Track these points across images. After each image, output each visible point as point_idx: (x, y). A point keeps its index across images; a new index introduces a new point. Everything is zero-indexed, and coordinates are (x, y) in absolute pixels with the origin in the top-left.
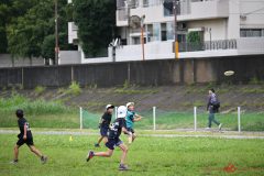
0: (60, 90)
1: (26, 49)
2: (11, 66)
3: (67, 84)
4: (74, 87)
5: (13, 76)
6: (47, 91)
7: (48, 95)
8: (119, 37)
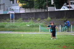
2: (36, 12)
4: (49, 18)
5: (32, 15)
6: (41, 20)
7: (41, 21)
8: (66, 2)
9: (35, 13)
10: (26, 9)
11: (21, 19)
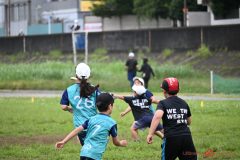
0: (189, 53)
1: (153, 10)
2: (137, 28)
3: (195, 47)
4: (204, 49)
5: (140, 39)
6: (174, 54)
7: (176, 58)
9: (153, 31)
10: (106, 19)
11: (104, 51)
